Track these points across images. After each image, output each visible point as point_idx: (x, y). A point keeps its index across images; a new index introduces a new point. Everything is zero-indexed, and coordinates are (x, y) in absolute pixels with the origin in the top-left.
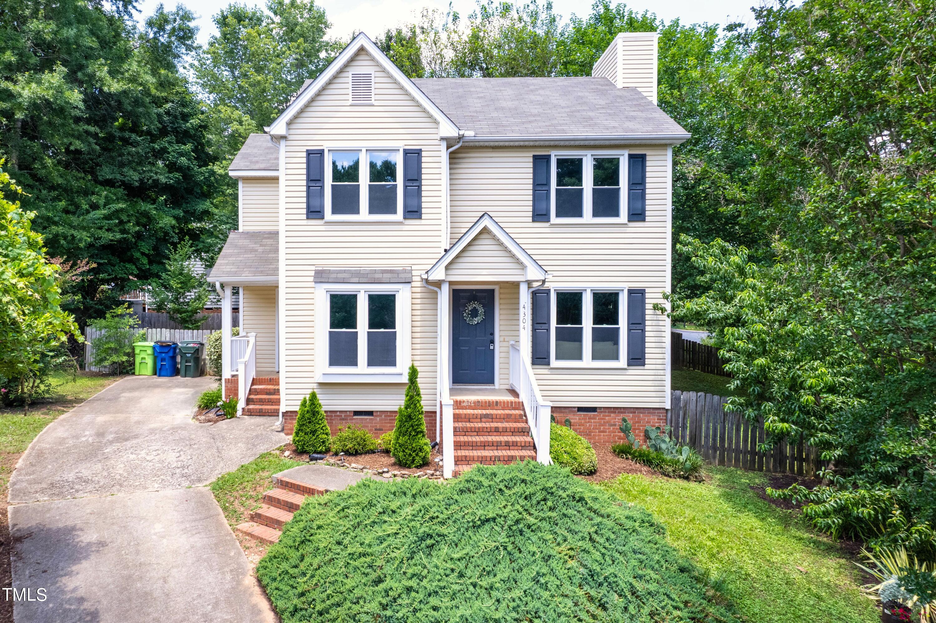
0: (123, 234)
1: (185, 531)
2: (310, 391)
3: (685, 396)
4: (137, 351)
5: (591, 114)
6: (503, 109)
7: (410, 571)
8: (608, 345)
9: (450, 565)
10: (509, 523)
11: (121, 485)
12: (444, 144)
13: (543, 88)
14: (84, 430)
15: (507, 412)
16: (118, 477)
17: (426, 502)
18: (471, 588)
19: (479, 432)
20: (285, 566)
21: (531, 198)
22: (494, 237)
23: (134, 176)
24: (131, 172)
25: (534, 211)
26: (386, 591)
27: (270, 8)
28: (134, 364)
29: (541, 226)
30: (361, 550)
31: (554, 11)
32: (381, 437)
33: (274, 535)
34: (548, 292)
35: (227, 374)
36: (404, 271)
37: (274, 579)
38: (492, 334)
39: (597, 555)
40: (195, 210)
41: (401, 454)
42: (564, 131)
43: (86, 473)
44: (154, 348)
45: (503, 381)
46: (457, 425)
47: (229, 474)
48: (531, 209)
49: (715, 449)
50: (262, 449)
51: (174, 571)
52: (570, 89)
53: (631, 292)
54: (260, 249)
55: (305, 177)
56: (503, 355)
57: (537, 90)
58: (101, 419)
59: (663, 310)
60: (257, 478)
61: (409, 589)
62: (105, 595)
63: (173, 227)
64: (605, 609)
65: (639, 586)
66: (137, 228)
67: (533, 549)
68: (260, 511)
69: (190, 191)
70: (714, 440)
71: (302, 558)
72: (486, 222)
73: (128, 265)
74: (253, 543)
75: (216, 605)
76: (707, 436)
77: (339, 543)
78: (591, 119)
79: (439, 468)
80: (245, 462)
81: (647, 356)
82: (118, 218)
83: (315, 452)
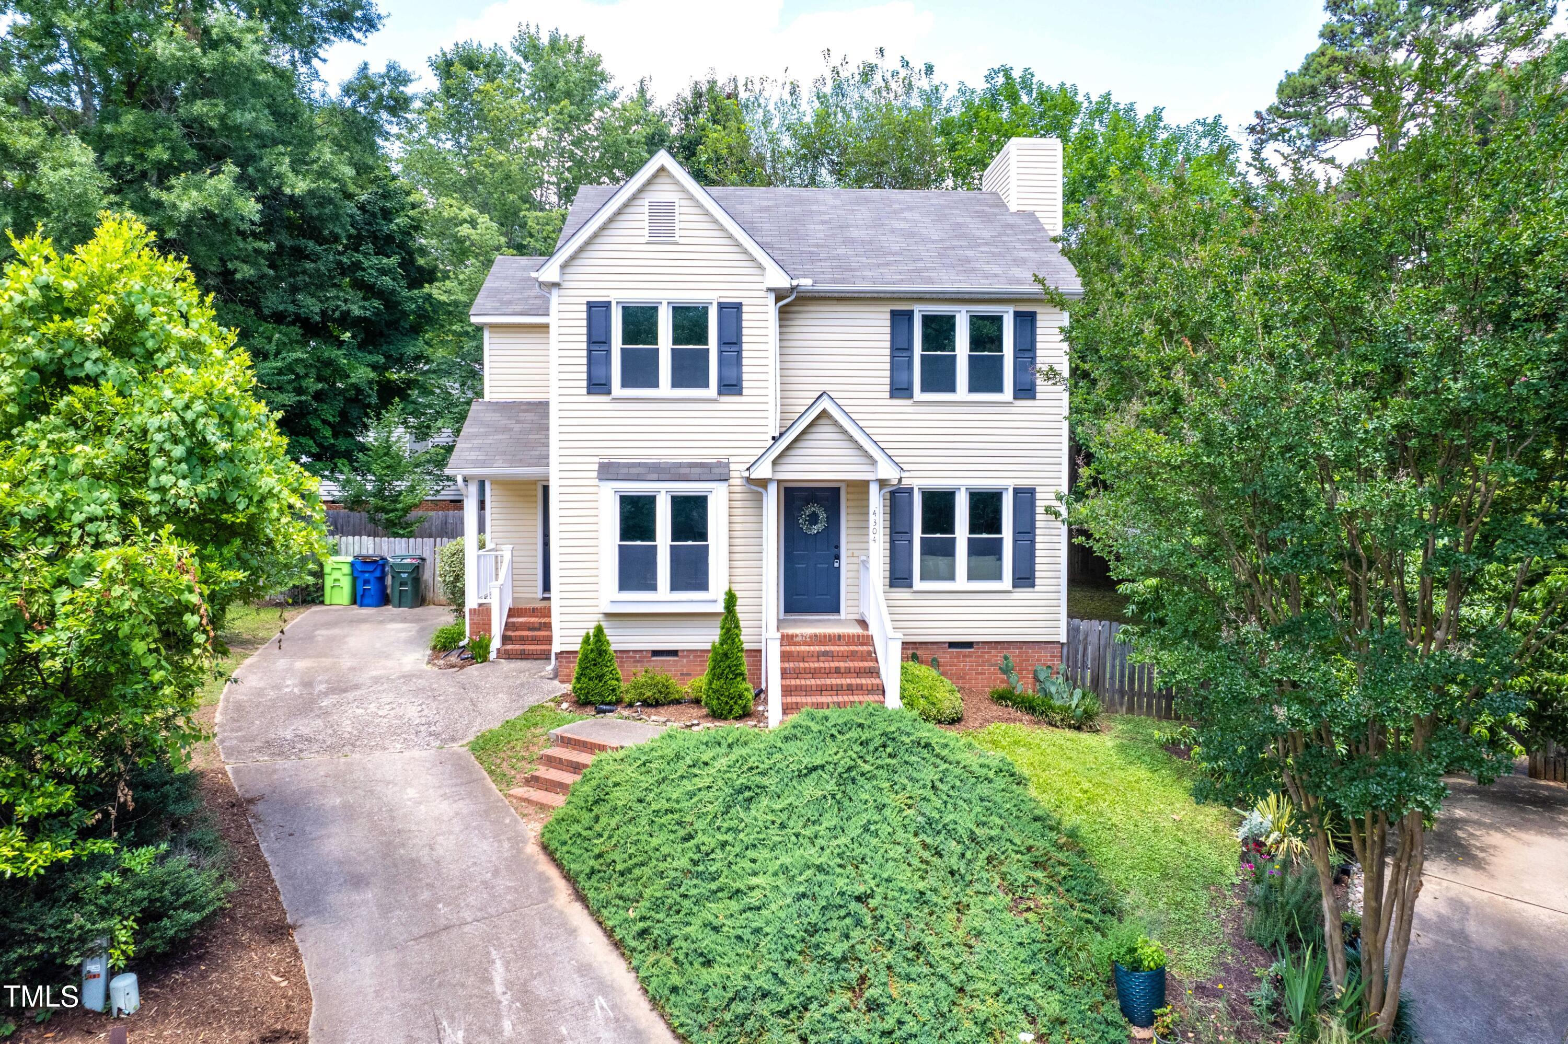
0: (299, 394)
1: (445, 796)
2: (594, 624)
3: (1084, 625)
4: (327, 570)
5: (970, 253)
6: (853, 241)
7: (725, 825)
8: (989, 560)
9: (770, 817)
10: (840, 770)
11: (353, 745)
12: (772, 297)
13: (910, 209)
14: (284, 679)
15: (852, 648)
16: (346, 735)
17: (744, 751)
18: (793, 838)
19: (815, 673)
20: (576, 828)
21: (888, 366)
22: (836, 423)
23: (311, 305)
24: (310, 301)
25: (892, 384)
26: (698, 847)
27: (518, 50)
28: (322, 588)
29: (901, 404)
30: (667, 806)
31: (937, 78)
32: (689, 683)
33: (558, 800)
34: (910, 491)
35: (471, 602)
36: (719, 464)
37: (565, 843)
38: (838, 547)
39: (938, 803)
40: (402, 355)
41: (715, 702)
42: (930, 281)
43: (305, 731)
44: (352, 565)
45: (851, 610)
46: (786, 665)
47: (490, 731)
48: (888, 381)
49: (1122, 692)
50: (531, 700)
51: (440, 839)
52: (947, 211)
53: (1017, 491)
54: (517, 427)
55: (585, 338)
56: (851, 574)
57: (902, 210)
58: (301, 664)
59: (1057, 514)
60: (529, 735)
61: (724, 844)
62: (367, 860)
63: (370, 382)
64: (941, 856)
65: (980, 832)
66: (320, 386)
67: (865, 796)
68: (536, 774)
69: (393, 325)
70: (1122, 682)
71: (597, 819)
72: (825, 404)
73: (303, 440)
74: (531, 810)
75: (496, 873)
76: (1112, 677)
77: (640, 801)
78: (968, 261)
79: (762, 717)
80: (511, 716)
81: (1037, 574)
82: (293, 372)
83: (603, 703)
